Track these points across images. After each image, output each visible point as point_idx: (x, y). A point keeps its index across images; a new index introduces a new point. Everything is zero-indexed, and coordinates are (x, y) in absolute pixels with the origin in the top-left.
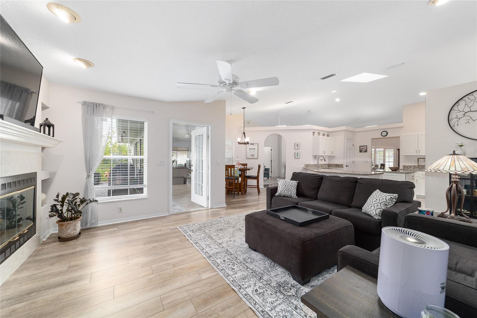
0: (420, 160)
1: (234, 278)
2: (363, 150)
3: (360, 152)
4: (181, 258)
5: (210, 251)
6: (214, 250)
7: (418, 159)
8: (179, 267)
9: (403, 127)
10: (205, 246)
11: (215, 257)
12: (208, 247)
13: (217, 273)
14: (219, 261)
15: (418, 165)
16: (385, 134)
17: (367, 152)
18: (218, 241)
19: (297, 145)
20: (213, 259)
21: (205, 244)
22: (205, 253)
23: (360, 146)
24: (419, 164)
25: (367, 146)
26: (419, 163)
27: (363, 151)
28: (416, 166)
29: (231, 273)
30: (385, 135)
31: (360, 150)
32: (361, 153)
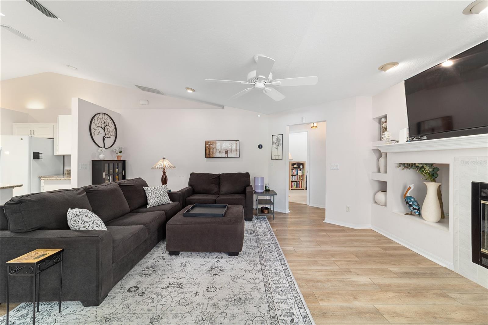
1: (272, 242)
4: (309, 268)
5: (279, 265)
6: (273, 266)
8: (311, 259)
10: (281, 274)
11: (277, 258)
12: (278, 272)
13: (282, 248)
14: (276, 254)
18: (261, 276)
20: (280, 257)
21: (281, 277)
22: (285, 264)
29: (272, 245)
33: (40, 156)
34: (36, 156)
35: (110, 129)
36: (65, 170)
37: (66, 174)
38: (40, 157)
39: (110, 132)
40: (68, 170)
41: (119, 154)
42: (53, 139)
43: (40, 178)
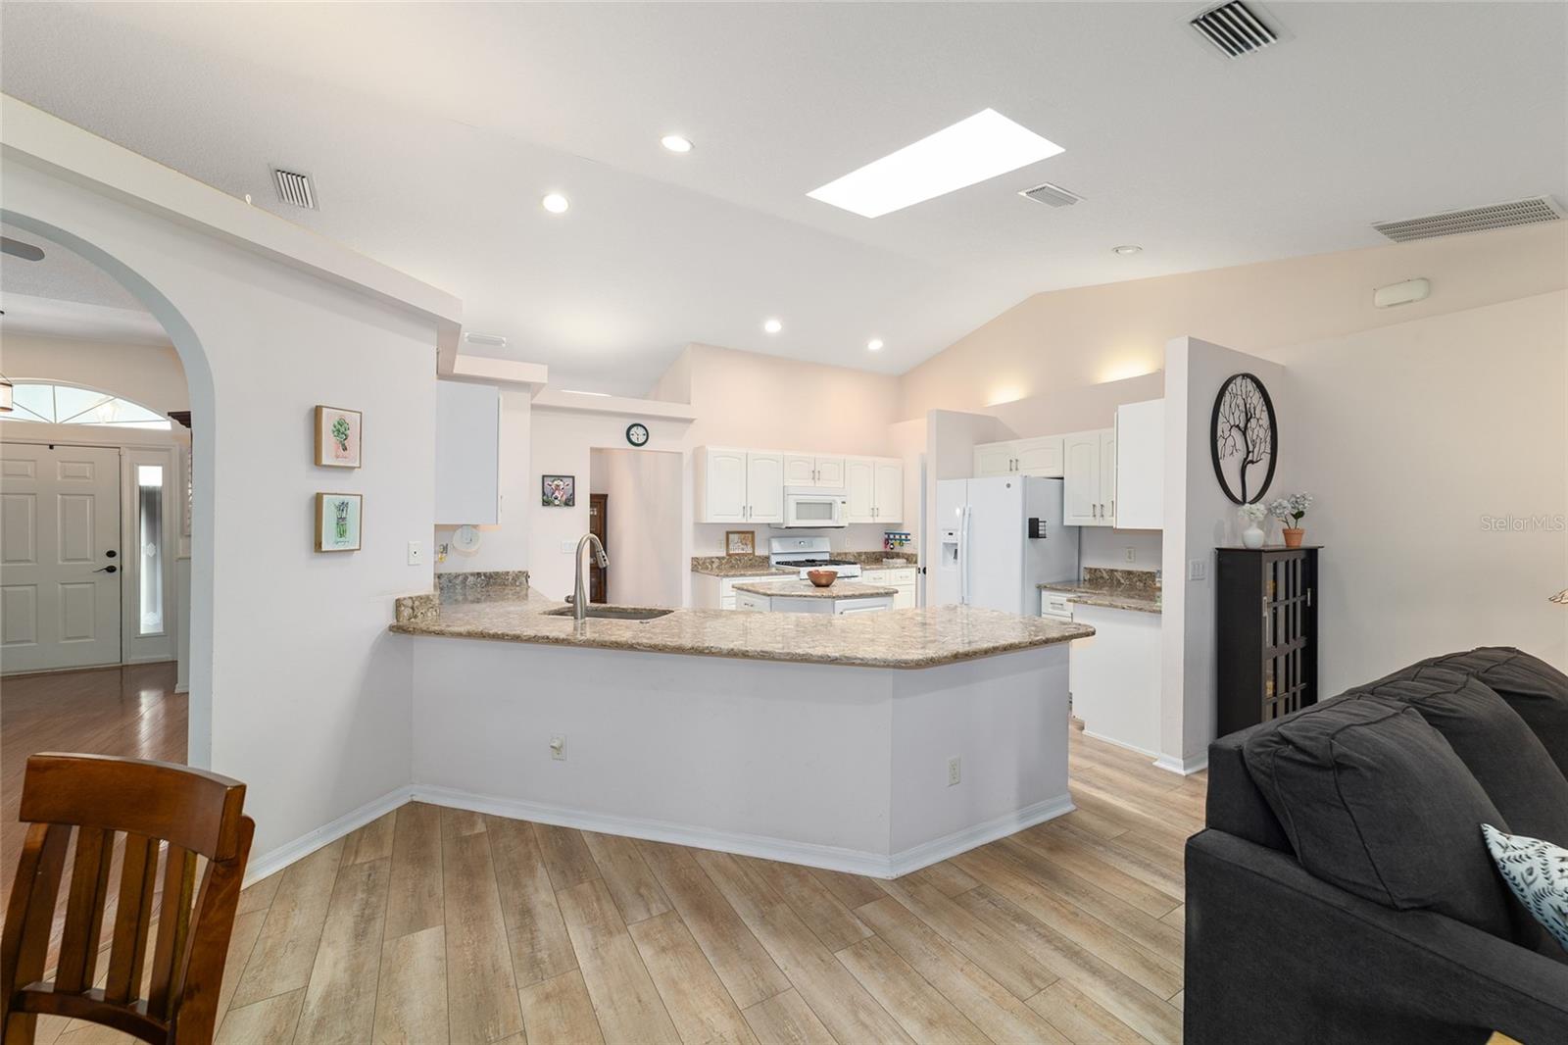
0: (731, 536)
2: (557, 493)
3: (546, 503)
7: (728, 533)
9: (690, 421)
15: (728, 555)
16: (642, 439)
17: (574, 505)
19: (341, 431)
23: (544, 476)
24: (731, 552)
25: (573, 477)
26: (731, 546)
27: (557, 502)
28: (723, 558)
30: (640, 442)
31: (544, 494)
32: (547, 508)
33: (1040, 528)
34: (1034, 529)
35: (1259, 430)
36: (1082, 569)
37: (1085, 580)
38: (1040, 532)
39: (1258, 441)
40: (1091, 569)
41: (1292, 520)
42: (1062, 478)
43: (1040, 588)
